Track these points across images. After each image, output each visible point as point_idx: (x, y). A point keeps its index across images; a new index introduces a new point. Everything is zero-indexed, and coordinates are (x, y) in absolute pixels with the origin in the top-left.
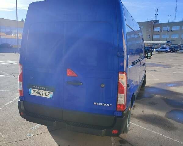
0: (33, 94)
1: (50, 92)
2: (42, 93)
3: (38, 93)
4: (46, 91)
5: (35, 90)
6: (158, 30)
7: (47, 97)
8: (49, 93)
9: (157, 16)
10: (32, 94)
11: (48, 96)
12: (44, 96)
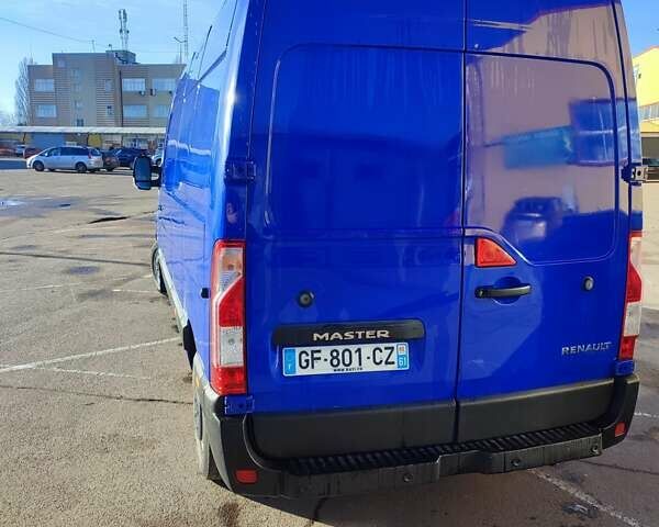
0: (308, 372)
1: (394, 345)
2: (355, 357)
3: (335, 362)
4: (375, 346)
5: (313, 352)
6: (137, 89)
7: (383, 367)
8: (393, 348)
9: (127, 38)
10: (300, 372)
11: (387, 363)
12: (369, 367)
